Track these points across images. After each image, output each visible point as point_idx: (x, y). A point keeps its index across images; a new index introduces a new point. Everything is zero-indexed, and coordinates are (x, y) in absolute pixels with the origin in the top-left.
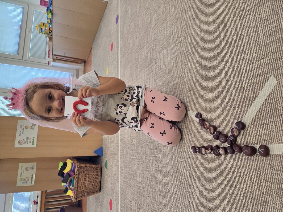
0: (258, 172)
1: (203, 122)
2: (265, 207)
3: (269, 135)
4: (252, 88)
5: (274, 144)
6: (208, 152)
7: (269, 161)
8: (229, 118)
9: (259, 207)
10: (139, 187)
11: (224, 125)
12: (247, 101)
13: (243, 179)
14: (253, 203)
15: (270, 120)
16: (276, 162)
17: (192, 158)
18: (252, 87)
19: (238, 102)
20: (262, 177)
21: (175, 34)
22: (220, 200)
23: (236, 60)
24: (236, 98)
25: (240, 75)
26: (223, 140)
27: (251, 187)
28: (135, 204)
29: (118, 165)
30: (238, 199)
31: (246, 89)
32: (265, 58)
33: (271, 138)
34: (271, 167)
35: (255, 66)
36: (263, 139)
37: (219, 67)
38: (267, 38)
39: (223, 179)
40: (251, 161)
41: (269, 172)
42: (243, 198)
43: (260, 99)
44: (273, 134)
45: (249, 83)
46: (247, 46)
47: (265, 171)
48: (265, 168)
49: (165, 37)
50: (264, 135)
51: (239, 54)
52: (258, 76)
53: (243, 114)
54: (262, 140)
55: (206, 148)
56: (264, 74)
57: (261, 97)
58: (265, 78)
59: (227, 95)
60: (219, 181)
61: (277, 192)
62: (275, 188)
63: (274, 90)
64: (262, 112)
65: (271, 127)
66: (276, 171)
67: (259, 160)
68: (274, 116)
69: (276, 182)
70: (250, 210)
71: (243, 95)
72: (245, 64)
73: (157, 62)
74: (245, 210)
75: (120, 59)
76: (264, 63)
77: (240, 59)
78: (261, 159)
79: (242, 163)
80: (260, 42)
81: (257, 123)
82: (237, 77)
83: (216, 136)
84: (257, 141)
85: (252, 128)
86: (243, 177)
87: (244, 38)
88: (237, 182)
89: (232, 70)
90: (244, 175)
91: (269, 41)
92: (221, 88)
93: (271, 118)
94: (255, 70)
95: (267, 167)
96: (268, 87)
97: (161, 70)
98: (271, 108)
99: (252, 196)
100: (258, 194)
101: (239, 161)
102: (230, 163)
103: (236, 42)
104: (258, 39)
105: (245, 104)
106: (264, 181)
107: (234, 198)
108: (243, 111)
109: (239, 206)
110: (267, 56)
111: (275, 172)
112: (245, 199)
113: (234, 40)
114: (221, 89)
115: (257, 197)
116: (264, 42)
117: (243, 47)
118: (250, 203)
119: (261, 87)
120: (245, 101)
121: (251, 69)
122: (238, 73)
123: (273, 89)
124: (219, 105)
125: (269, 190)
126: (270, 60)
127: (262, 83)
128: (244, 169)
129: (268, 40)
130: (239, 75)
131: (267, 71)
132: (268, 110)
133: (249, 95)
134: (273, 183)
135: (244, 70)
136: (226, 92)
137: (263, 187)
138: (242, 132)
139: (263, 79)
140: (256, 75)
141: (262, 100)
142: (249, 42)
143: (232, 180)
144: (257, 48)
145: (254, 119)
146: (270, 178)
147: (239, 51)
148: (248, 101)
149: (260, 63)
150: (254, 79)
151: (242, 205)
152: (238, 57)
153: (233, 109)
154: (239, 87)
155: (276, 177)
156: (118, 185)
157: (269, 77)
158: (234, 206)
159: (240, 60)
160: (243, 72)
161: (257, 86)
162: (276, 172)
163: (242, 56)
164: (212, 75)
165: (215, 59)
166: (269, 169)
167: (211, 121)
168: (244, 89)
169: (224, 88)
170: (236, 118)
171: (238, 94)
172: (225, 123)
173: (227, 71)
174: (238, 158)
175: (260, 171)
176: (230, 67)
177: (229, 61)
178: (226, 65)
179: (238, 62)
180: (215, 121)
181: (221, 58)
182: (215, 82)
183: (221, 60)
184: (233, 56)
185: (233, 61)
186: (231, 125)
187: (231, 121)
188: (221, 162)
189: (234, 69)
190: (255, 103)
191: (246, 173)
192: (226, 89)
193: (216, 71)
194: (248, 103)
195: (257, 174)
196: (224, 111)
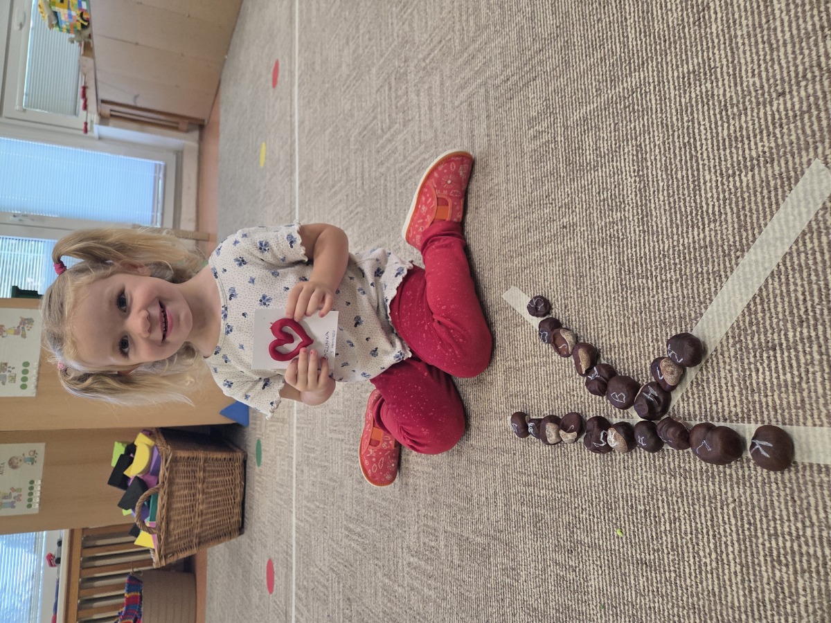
0: (746, 526)
1: (552, 330)
3: (794, 388)
4: (735, 210)
5: (815, 425)
6: (568, 437)
7: (791, 489)
10: (350, 530)
11: (626, 345)
12: (713, 257)
13: (690, 545)
15: (801, 333)
16: (819, 496)
17: (514, 454)
18: (737, 206)
19: (680, 262)
20: (761, 547)
21: (467, 20)
22: (604, 607)
23: (681, 105)
24: (674, 247)
25: (691, 159)
26: (621, 398)
27: (718, 574)
28: (339, 582)
29: (290, 455)
30: (666, 614)
31: (710, 211)
32: (790, 92)
33: (803, 401)
34: (798, 511)
35: (750, 123)
36: (770, 404)
37: (615, 131)
38: (804, 12)
39: (618, 537)
40: (720, 482)
41: (786, 529)
42: (685, 612)
43: (765, 250)
44: (812, 388)
45: (724, 191)
46: (722, 46)
47: (772, 523)
48: (774, 513)
49: (437, 30)
50: (775, 388)
51: (689, 79)
52: (758, 165)
53: (697, 304)
54: (768, 406)
55: (561, 424)
56: (785, 153)
57: (769, 244)
58: (788, 171)
59: (640, 236)
60: (601, 542)
61: (817, 606)
62: (808, 590)
63: (820, 218)
64: (772, 300)
65: (802, 361)
66: (816, 529)
67: (752, 481)
68: (816, 319)
69: (813, 570)
71: (698, 235)
72: (713, 119)
73: (409, 120)
75: (299, 114)
76: (786, 110)
77: (694, 100)
78: (760, 478)
79: (686, 485)
80: (775, 29)
81: (749, 342)
82: (682, 168)
83: (596, 382)
84: (746, 411)
85: (727, 360)
86: (689, 536)
87: (713, 19)
88: (666, 551)
89: (664, 142)
90: (694, 532)
91: (810, 23)
92: (619, 208)
93: (805, 324)
94: (748, 138)
95: (781, 511)
96: (799, 206)
97: (423, 146)
98: (806, 286)
99: (719, 608)
100: (742, 604)
101: (675, 478)
102: (642, 483)
103: (682, 35)
104: (764, 20)
105: (705, 269)
106: (769, 559)
107: (654, 608)
108: (699, 296)
110: (798, 84)
111: (813, 531)
112: (692, 616)
113: (673, 27)
114: (619, 214)
115: (737, 616)
116: (790, 30)
117: (708, 52)
119: (770, 205)
120: (707, 259)
121: (733, 135)
122: (683, 153)
123: (817, 213)
124: (612, 272)
125: (787, 594)
126: (812, 99)
127: (776, 189)
128: (694, 509)
129: (805, 21)
130: (686, 162)
131: (798, 144)
132: (793, 295)
133: (722, 234)
134: (803, 571)
135: (706, 139)
136: (638, 222)
137: (761, 582)
138: (692, 373)
139: (781, 174)
140: (752, 159)
141: (772, 253)
142: (729, 32)
143: (648, 545)
144: (761, 53)
145: (739, 328)
146: (793, 552)
147: (691, 69)
148: (718, 258)
149: (769, 113)
150: (746, 176)
152: (685, 93)
153: (662, 288)
154: (687, 204)
155: (815, 551)
156: (291, 520)
157: (805, 166)
159: (694, 103)
160: (704, 147)
161: (756, 203)
162: (817, 533)
163: (700, 86)
164: (590, 162)
165: (601, 102)
166: (789, 517)
167: (580, 326)
168: (705, 213)
169: (633, 207)
170: (672, 320)
171: (680, 229)
172: (630, 336)
173: (645, 146)
174: (674, 467)
175: (752, 521)
176: (654, 131)
177: (651, 108)
178: (639, 125)
179: (687, 111)
180: (594, 328)
181: (625, 97)
182: (599, 186)
183: (622, 106)
184: (667, 87)
185: (668, 108)
186: (651, 344)
187: (652, 331)
188: (613, 474)
189: (671, 137)
190: (744, 266)
191: (702, 523)
192: (638, 213)
193: (606, 145)
194: (719, 265)
195: (743, 530)
196: (627, 292)
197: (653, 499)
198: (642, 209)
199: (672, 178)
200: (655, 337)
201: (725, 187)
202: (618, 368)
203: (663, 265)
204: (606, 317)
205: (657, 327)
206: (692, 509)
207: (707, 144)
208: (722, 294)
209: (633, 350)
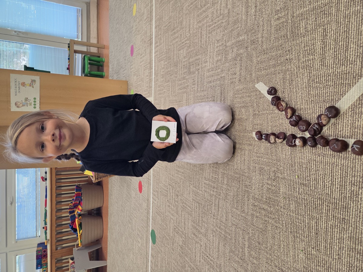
1: (277, 101)
2: (344, 213)
6: (279, 141)
8: (317, 99)
9: (336, 212)
11: (308, 108)
12: (349, 78)
13: (322, 179)
14: (330, 207)
17: (254, 146)
19: (335, 78)
20: (348, 180)
22: (285, 198)
23: (345, 14)
24: (333, 72)
25: (346, 38)
26: (303, 128)
27: (331, 188)
30: (309, 200)
31: (351, 60)
37: (315, 21)
40: (337, 158)
41: (359, 174)
42: (316, 200)
45: (358, 52)
47: (354, 172)
48: (355, 169)
51: (351, 3)
53: (339, 95)
54: (360, 133)
55: (277, 136)
59: (320, 67)
60: (287, 177)
67: (349, 159)
70: (323, 214)
71: (344, 69)
72: (358, 22)
74: (317, 213)
77: (351, 13)
78: (352, 158)
79: (324, 159)
81: (357, 111)
82: (342, 41)
83: (294, 122)
84: (351, 135)
85: (348, 117)
86: (322, 176)
88: (312, 180)
89: (336, 29)
90: (324, 174)
95: (358, 168)
99: (329, 199)
100: (338, 197)
102: (306, 158)
105: (345, 82)
106: (350, 184)
107: (305, 198)
108: (340, 92)
109: (309, 208)
112: (319, 201)
114: (312, 57)
115: (335, 201)
118: (325, 207)
120: (346, 79)
122: (343, 34)
124: (306, 80)
125: (355, 194)
130: (344, 39)
133: (354, 69)
135: (354, 30)
136: (320, 61)
137: (346, 191)
138: (333, 120)
143: (305, 178)
145: (354, 105)
148: (351, 78)
151: (314, 207)
152: (348, 9)
153: (326, 88)
154: (342, 56)
158: (303, 207)
159: (351, 14)
160: (353, 34)
163: (355, 7)
164: (302, 33)
165: (310, 8)
166: (360, 170)
167: (289, 100)
168: (348, 60)
169: (318, 55)
170: (328, 100)
171: (337, 66)
172: (310, 105)
173: (328, 30)
174: (320, 153)
175: (347, 171)
176: (332, 24)
177: (332, 14)
178: (326, 20)
179: (348, 17)
180: (295, 101)
181: (321, 7)
182: (305, 44)
183: (320, 11)
184: (340, 5)
185: (340, 15)
186: (318, 109)
187: (319, 104)
188: (295, 155)
189: (339, 27)
190: (360, 82)
191: (327, 172)
192: (320, 57)
193: (310, 27)
194: (351, 81)
195: (343, 174)
196: (311, 88)
197: (310, 163)
198: (322, 56)
199: (337, 44)
200: (320, 106)
201: (358, 51)
202: (303, 117)
203: (328, 79)
204: (300, 97)
205: (321, 102)
206: (324, 167)
207: (354, 33)
208: (350, 92)
209: (310, 111)
